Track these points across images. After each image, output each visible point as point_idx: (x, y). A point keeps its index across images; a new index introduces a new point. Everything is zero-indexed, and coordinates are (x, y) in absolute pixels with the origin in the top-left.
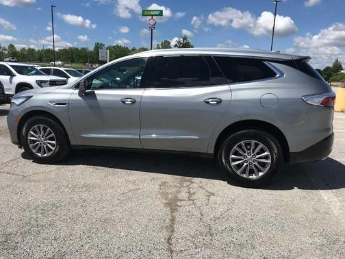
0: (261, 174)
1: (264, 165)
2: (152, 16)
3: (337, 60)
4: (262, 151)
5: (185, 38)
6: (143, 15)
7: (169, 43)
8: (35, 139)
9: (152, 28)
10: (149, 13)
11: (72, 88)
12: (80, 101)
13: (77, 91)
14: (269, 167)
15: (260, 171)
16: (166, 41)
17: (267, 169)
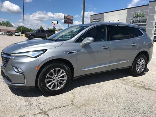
3: (41, 26)
8: (51, 79)
14: (144, 67)
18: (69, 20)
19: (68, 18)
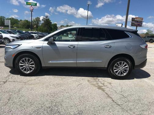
0: (125, 74)
1: (126, 70)
2: (32, 5)
4: (125, 65)
5: (47, 17)
6: (27, 4)
7: (39, 18)
8: (23, 65)
9: (32, 11)
10: (30, 4)
11: (43, 41)
12: (48, 46)
13: (47, 42)
14: (128, 71)
15: (124, 73)
16: (37, 18)
17: (127, 72)
18: (137, 22)
19: (136, 20)
